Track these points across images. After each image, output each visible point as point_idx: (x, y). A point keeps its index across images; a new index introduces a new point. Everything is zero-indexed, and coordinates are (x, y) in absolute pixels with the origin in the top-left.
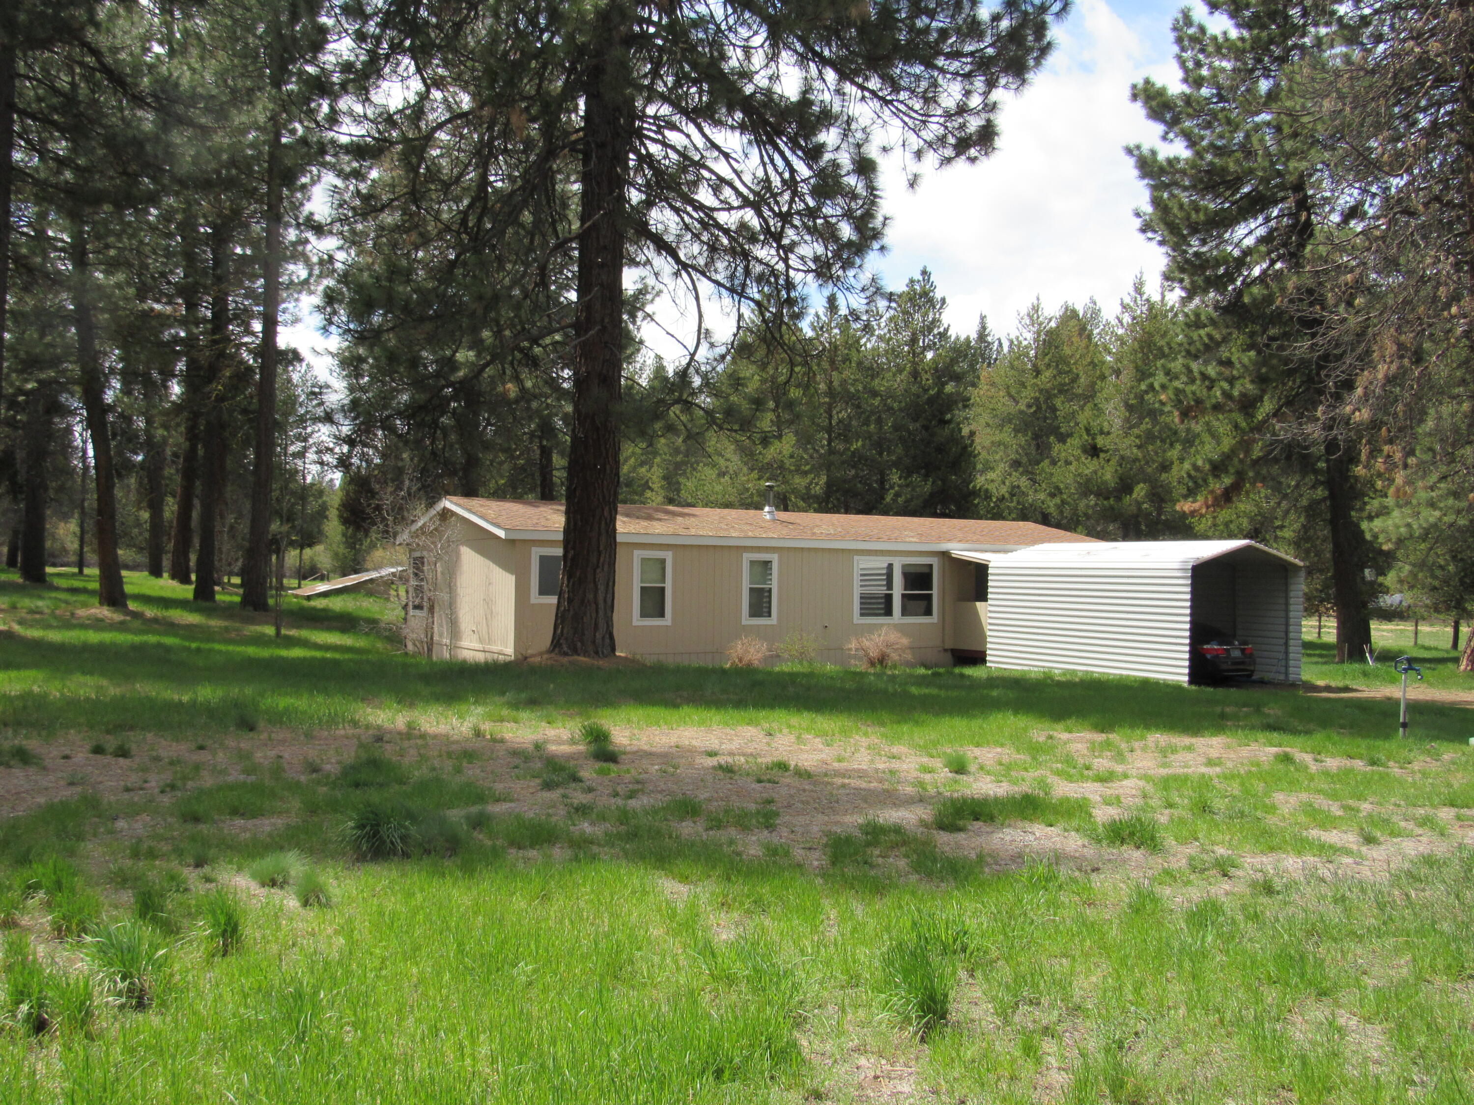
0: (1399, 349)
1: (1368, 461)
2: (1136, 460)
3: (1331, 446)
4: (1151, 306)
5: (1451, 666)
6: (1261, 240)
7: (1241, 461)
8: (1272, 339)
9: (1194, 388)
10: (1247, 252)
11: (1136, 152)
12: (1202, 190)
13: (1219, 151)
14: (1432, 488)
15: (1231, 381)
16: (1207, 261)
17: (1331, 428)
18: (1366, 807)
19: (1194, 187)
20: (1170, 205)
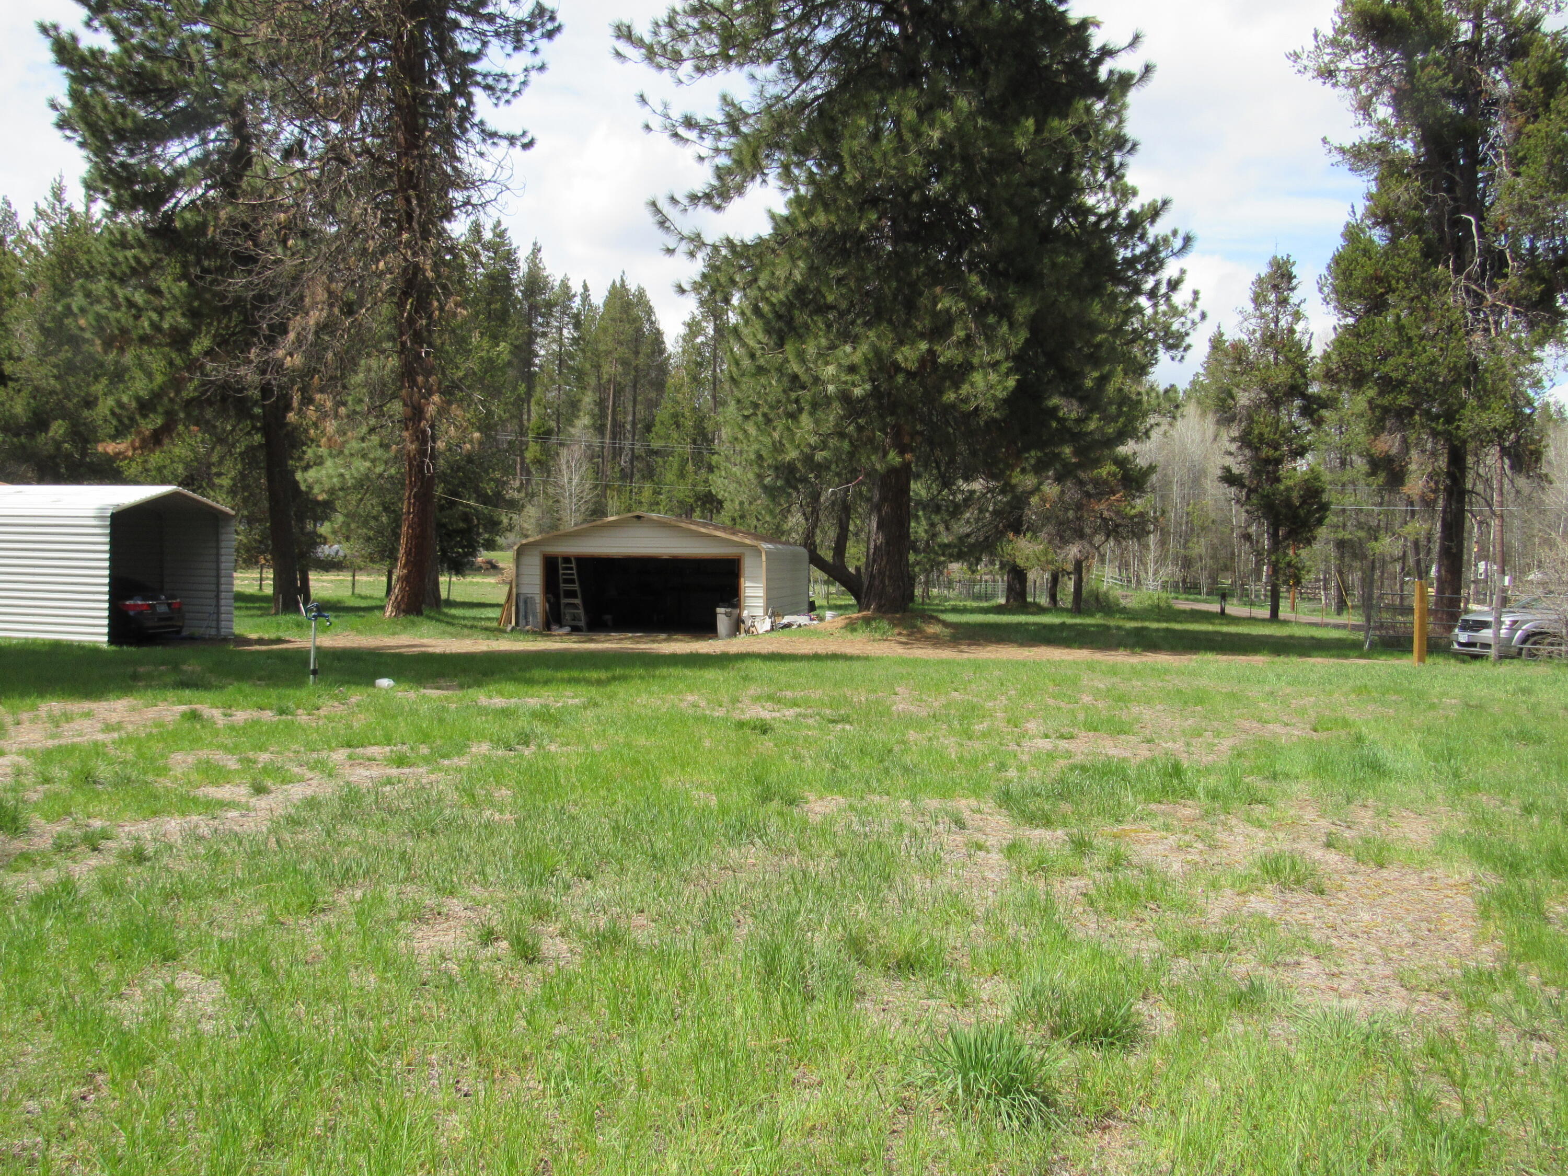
0: (330, 297)
1: (300, 410)
2: (52, 392)
3: (266, 390)
4: (73, 218)
5: (377, 613)
6: (195, 163)
7: (172, 400)
8: (206, 271)
9: (119, 315)
10: (180, 173)
11: (52, 33)
12: (132, 93)
13: (151, 54)
14: (363, 439)
15: (161, 312)
16: (136, 175)
17: (264, 372)
18: (264, 757)
19: (121, 88)
20: (92, 102)
